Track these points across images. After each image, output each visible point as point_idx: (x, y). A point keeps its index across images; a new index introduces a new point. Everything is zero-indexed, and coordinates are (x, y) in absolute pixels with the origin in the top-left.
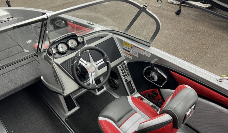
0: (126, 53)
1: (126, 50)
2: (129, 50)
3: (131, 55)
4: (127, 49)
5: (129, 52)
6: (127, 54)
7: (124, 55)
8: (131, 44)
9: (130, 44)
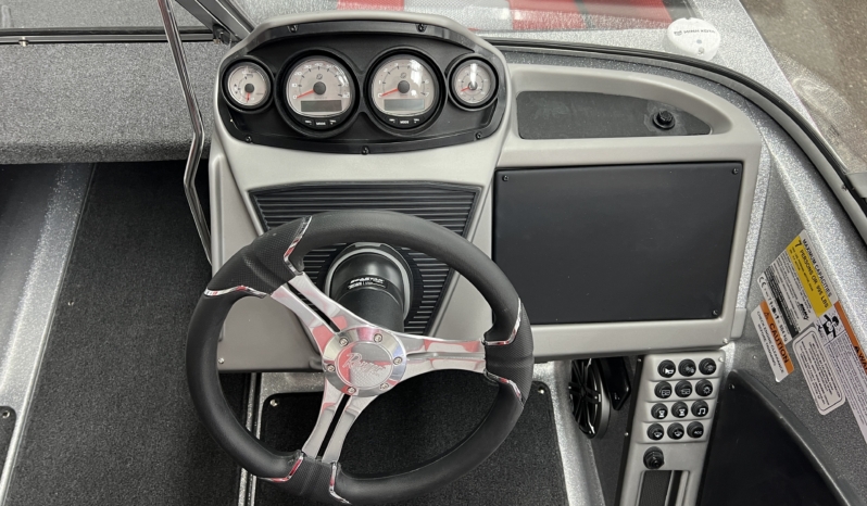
0: (767, 314)
1: (780, 301)
2: (801, 324)
3: (788, 356)
4: (790, 302)
5: (794, 332)
6: (772, 325)
7: (748, 314)
8: (838, 306)
9: (833, 300)
